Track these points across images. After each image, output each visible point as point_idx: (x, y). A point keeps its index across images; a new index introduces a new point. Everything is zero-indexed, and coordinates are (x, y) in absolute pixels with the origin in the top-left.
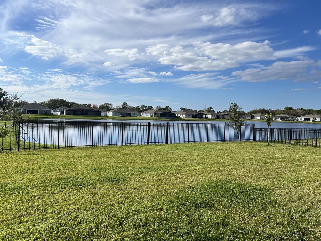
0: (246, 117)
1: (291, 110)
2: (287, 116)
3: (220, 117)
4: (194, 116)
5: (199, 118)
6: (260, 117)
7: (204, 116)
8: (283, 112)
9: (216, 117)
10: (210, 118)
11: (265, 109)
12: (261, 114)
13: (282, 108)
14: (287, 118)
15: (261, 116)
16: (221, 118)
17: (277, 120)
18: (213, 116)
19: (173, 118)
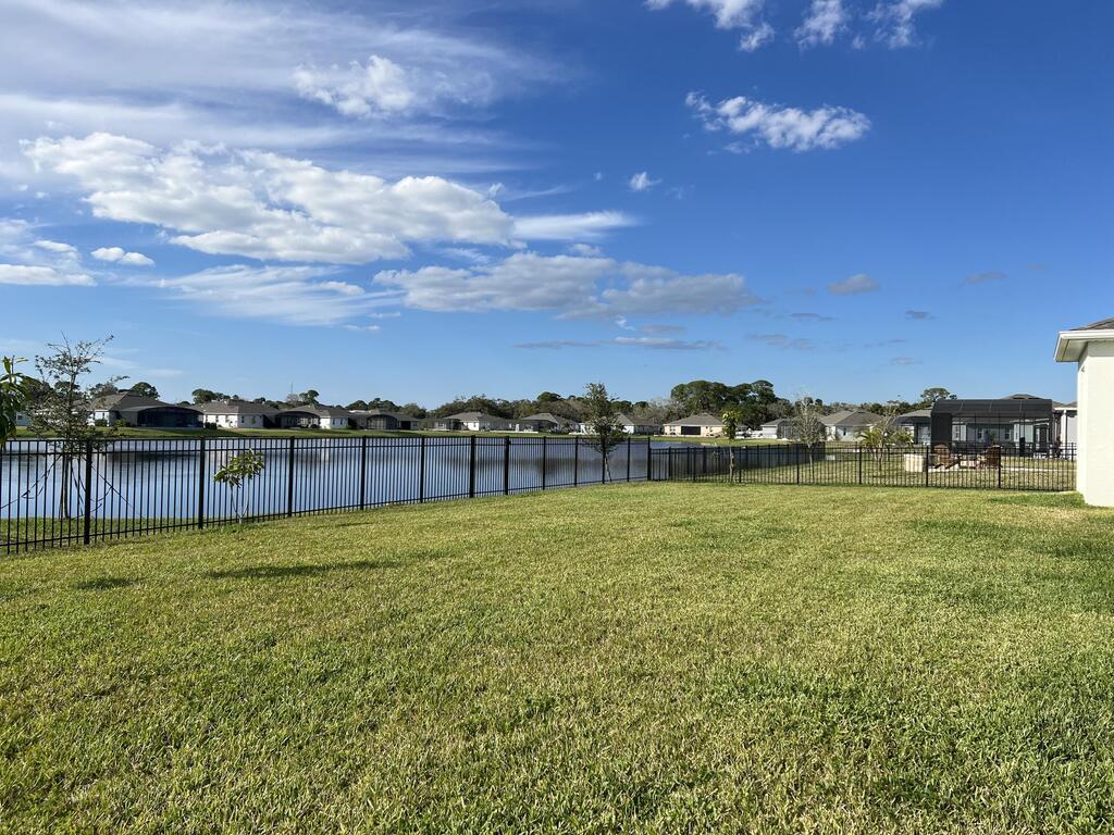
0: (437, 424)
1: (557, 403)
2: (551, 418)
3: (359, 423)
4: (274, 421)
5: (287, 427)
6: (477, 424)
7: (304, 421)
8: (537, 407)
9: (345, 423)
10: (328, 428)
11: (489, 397)
12: (479, 414)
13: (533, 397)
14: (553, 425)
15: (480, 419)
16: (362, 428)
17: (526, 431)
18: (338, 421)
19: (191, 427)
